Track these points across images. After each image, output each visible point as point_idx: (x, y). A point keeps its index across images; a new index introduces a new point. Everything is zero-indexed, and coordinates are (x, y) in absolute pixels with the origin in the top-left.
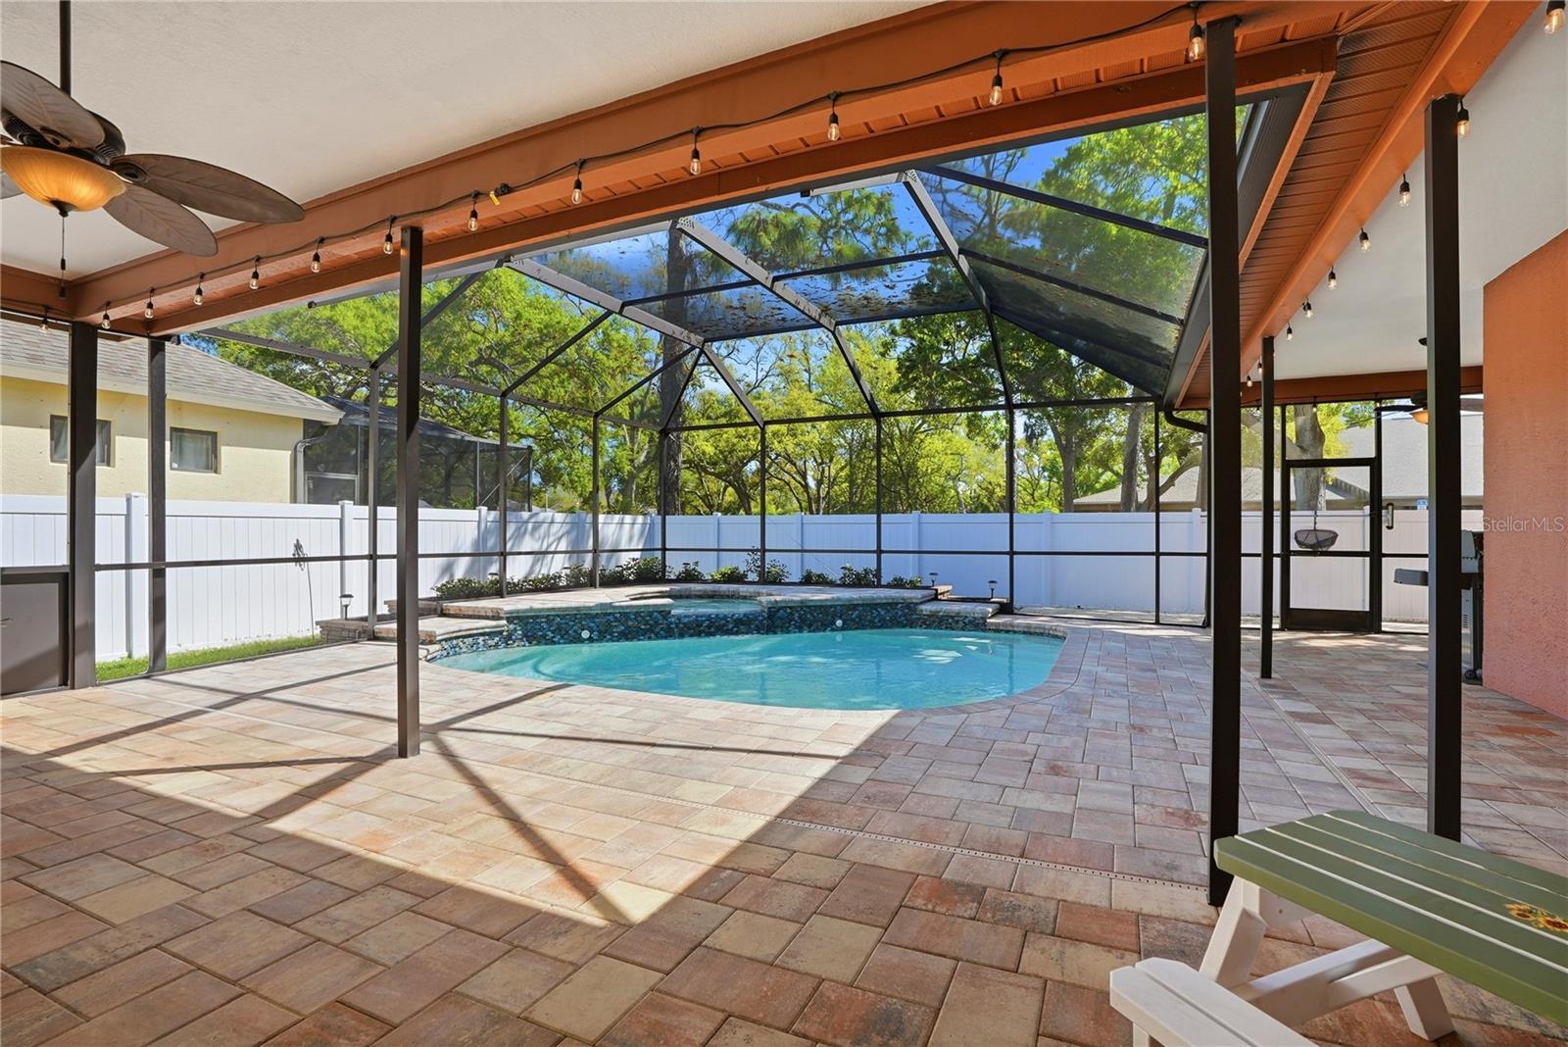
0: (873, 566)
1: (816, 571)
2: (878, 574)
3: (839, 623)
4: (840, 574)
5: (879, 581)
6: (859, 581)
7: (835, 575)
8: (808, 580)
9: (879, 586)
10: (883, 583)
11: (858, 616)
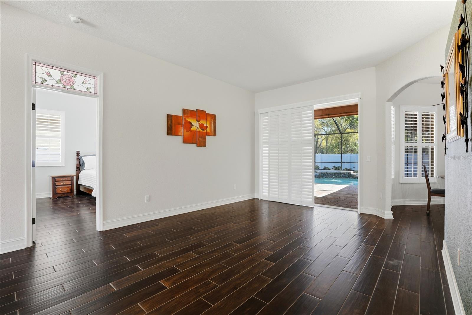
0: (340, 166)
1: (327, 166)
2: (341, 167)
3: (334, 177)
4: (332, 167)
5: (342, 169)
6: (337, 169)
7: (331, 167)
8: (325, 168)
9: (342, 170)
10: (343, 169)
11: (338, 176)
